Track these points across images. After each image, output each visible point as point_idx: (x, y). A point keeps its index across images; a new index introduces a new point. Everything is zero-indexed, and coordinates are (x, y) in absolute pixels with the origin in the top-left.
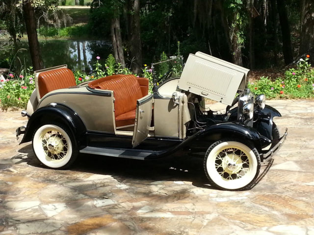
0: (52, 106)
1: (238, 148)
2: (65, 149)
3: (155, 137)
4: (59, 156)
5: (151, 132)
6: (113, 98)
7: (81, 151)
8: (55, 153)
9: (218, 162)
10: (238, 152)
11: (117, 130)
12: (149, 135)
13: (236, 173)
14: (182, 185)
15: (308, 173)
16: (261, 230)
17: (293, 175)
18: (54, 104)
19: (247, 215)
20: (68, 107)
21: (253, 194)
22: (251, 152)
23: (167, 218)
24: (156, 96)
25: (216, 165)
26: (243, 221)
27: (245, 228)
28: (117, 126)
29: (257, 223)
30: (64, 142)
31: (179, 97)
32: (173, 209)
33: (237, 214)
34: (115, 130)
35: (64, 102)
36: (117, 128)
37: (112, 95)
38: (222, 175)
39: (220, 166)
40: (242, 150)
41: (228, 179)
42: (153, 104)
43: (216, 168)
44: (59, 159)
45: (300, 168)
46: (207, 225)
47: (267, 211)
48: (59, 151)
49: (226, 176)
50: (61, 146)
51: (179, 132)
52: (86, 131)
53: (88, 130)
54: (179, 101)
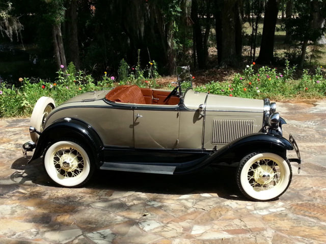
0: (66, 121)
1: (271, 159)
2: (81, 166)
4: (73, 173)
7: (101, 168)
8: (70, 170)
9: (251, 173)
18: (68, 119)
21: (287, 204)
25: (248, 177)
30: (80, 158)
31: (205, 109)
32: (225, 227)
33: (291, 228)
39: (252, 177)
43: (249, 179)
44: (73, 176)
48: (74, 168)
50: (76, 163)
51: (203, 144)
52: (103, 146)
53: (105, 145)
54: (204, 113)
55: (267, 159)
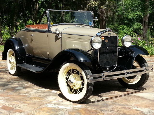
7: (17, 65)
13: (76, 89)
24: (49, 31)
31: (61, 32)
54: (61, 35)
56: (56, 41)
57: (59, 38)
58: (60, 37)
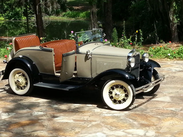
0: (19, 57)
1: (122, 85)
2: (27, 84)
3: (77, 78)
4: (23, 88)
5: (74, 74)
6: (53, 53)
7: (34, 85)
8: (21, 86)
9: (110, 93)
10: (122, 87)
11: (56, 73)
12: (74, 76)
13: (120, 100)
14: (90, 106)
15: (173, 103)
16: (120, 131)
17: (163, 104)
18: (21, 56)
19: (118, 123)
20: (29, 59)
21: (130, 113)
22: (129, 87)
23: (69, 123)
24: (77, 52)
25: (109, 95)
26: (112, 126)
27: (111, 130)
28: (56, 70)
29: (120, 127)
30: (26, 79)
31: (92, 53)
32: (76, 118)
33: (111, 122)
34: (55, 72)
35: (28, 55)
36: (56, 71)
37: (53, 51)
38: (113, 101)
39: (111, 95)
40: (124, 86)
41: (116, 103)
42: (76, 57)
43: (109, 96)
44: (23, 89)
45: (170, 100)
46: (90, 127)
47: (130, 122)
48: (23, 85)
49: (115, 101)
50: (24, 82)
51: (92, 74)
52: (39, 73)
53: (40, 72)
54: (91, 56)
55: (120, 84)
56: (85, 61)
57: (89, 58)
58: (91, 57)
